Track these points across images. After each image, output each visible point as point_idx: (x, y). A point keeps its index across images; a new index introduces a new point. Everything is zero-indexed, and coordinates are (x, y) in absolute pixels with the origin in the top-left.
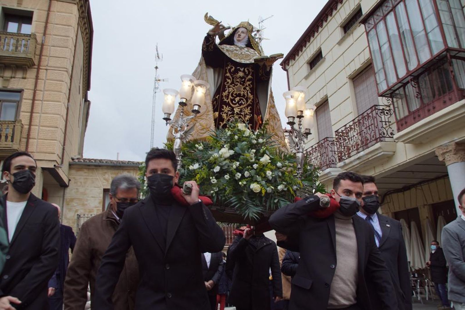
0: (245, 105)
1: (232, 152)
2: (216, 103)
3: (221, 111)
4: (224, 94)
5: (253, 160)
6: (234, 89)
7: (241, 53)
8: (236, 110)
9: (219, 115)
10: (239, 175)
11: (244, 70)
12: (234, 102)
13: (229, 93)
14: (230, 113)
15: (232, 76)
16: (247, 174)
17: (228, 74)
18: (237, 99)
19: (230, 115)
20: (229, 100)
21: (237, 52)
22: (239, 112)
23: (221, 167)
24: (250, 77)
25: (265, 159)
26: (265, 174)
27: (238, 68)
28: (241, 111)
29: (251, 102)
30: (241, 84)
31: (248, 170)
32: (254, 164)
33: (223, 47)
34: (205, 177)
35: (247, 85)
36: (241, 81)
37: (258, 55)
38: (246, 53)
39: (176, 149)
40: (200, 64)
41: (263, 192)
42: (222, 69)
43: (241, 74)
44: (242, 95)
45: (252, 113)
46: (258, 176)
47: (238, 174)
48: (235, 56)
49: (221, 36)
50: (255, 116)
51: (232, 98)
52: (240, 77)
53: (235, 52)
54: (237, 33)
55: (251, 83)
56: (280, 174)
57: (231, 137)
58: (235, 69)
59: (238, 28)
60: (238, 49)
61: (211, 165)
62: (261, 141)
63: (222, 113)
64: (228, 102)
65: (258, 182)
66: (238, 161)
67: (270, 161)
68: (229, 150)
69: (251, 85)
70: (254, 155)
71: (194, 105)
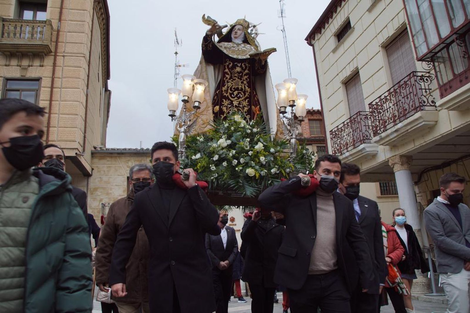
0: (243, 98)
1: (229, 142)
2: (217, 97)
3: (221, 105)
4: (224, 89)
5: (248, 148)
6: (232, 84)
7: (238, 50)
8: (235, 103)
9: (220, 108)
10: (235, 162)
11: (241, 65)
12: (233, 96)
13: (228, 87)
14: (229, 106)
15: (229, 71)
16: (242, 160)
17: (227, 70)
18: (236, 93)
19: (229, 108)
20: (228, 94)
21: (235, 49)
22: (237, 105)
23: (220, 155)
24: (247, 71)
25: (259, 146)
26: (259, 159)
27: (236, 63)
28: (239, 104)
29: (248, 95)
30: (238, 78)
31: (243, 157)
32: (249, 151)
33: (221, 45)
34: (206, 165)
35: (245, 79)
36: (238, 76)
37: (253, 50)
38: (243, 49)
39: (181, 142)
40: (201, 63)
41: (257, 175)
42: (221, 66)
43: (238, 69)
44: (240, 89)
45: (250, 104)
46: (252, 162)
47: (235, 160)
48: (232, 53)
49: (220, 34)
50: (253, 107)
51: (231, 92)
52: (238, 72)
53: (233, 48)
54: (234, 30)
55: (248, 77)
56: (272, 159)
57: (228, 128)
58: (232, 66)
59: (235, 26)
60: (235, 45)
61: (210, 155)
62: (255, 130)
63: (223, 107)
64: (228, 96)
65: (253, 167)
66: (234, 149)
67: (263, 148)
68: (226, 140)
69: (248, 79)
70: (248, 143)
71: (195, 102)
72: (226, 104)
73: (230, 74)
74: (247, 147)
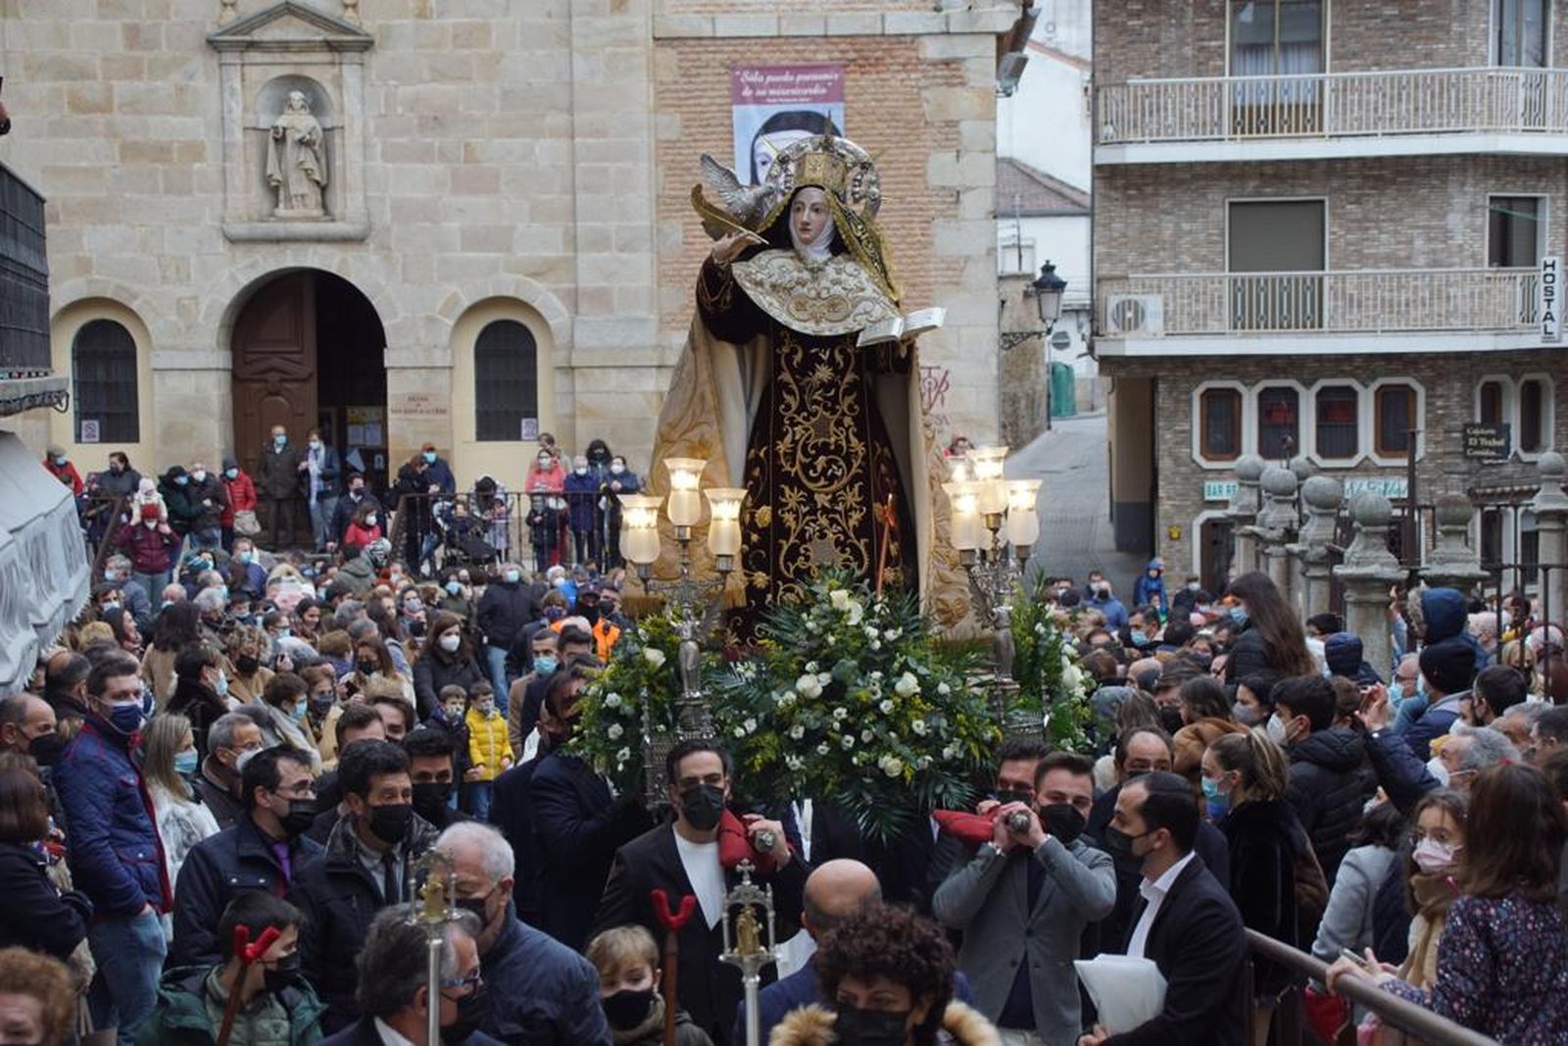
0: (845, 480)
1: (826, 680)
2: (762, 472)
3: (778, 505)
4: (782, 447)
5: (879, 695)
6: (807, 430)
7: (819, 294)
8: (822, 500)
9: (774, 514)
11: (832, 355)
12: (811, 473)
13: (794, 442)
14: (805, 509)
15: (795, 380)
16: (866, 736)
17: (786, 376)
18: (822, 460)
19: (805, 515)
20: (798, 467)
21: (805, 291)
22: (827, 505)
23: (807, 726)
24: (849, 377)
25: (908, 684)
26: (910, 725)
27: (814, 352)
28: (834, 501)
29: (860, 467)
30: (826, 408)
32: (882, 703)
34: (774, 757)
35: (846, 409)
36: (825, 398)
38: (833, 287)
44: (832, 447)
45: (866, 500)
46: (892, 735)
47: (848, 737)
48: (799, 311)
51: (807, 461)
52: (823, 385)
53: (800, 290)
55: (855, 401)
56: (944, 723)
57: (821, 639)
58: (803, 359)
59: (798, 191)
60: (805, 275)
62: (890, 636)
63: (783, 512)
64: (797, 473)
65: (895, 751)
66: (843, 704)
67: (918, 689)
68: (818, 675)
69: (856, 406)
70: (878, 683)
71: (718, 556)
72: (792, 504)
73: (794, 387)
74: (874, 693)
